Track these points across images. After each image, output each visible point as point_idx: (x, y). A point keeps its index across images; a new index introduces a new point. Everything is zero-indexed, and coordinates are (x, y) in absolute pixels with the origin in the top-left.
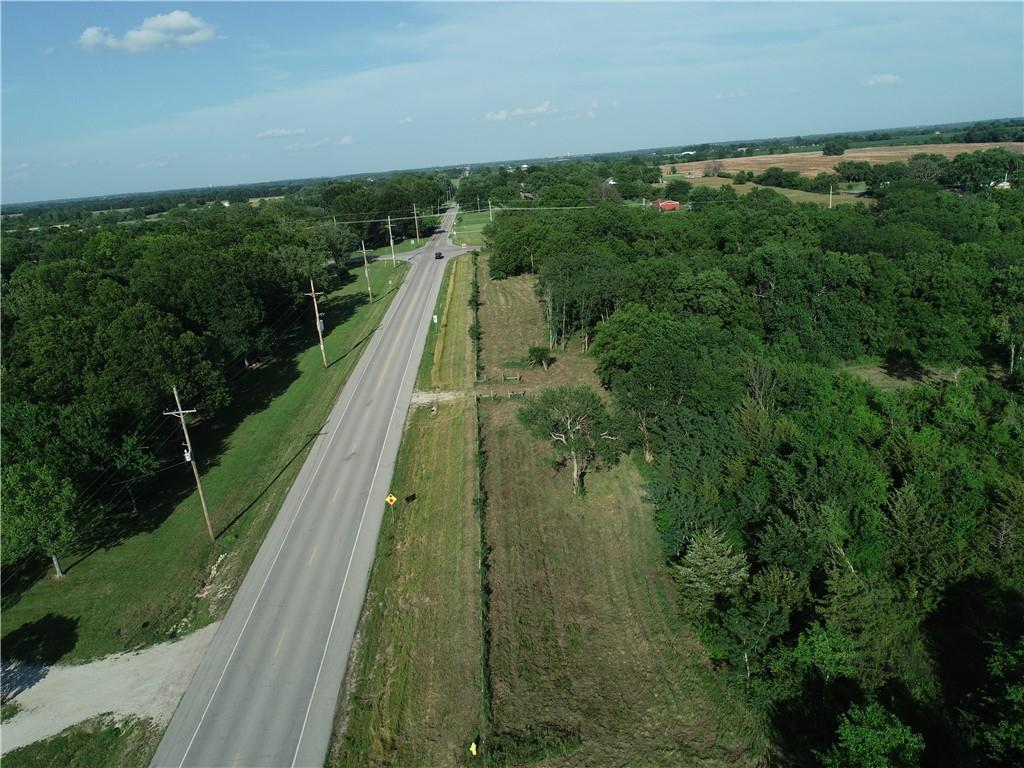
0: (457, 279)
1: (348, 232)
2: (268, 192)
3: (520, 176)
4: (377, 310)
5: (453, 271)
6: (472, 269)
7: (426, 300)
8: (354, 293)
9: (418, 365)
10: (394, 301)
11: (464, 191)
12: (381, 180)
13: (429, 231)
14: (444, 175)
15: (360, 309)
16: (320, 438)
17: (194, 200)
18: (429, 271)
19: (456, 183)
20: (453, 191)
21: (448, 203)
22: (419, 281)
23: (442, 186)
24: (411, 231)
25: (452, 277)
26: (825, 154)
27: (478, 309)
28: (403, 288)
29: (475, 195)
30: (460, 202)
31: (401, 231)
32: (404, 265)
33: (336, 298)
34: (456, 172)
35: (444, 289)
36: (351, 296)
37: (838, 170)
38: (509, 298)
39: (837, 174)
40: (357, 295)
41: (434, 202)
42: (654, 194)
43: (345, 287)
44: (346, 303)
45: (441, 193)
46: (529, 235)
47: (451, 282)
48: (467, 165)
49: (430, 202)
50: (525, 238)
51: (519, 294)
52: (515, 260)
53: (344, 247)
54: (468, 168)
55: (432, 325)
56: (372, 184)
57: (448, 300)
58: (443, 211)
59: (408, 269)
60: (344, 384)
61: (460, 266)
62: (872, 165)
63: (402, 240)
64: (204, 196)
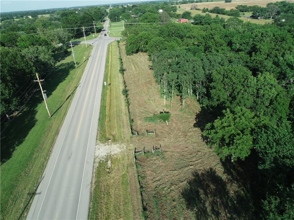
0: (112, 55)
1: (67, 33)
2: (45, 13)
3: (129, 8)
4: (79, 72)
5: (110, 51)
6: (118, 49)
7: (100, 67)
8: (70, 62)
9: (98, 118)
10: (87, 67)
11: (111, 14)
12: (83, 9)
13: (99, 31)
14: (104, 8)
15: (71, 72)
16: (36, 197)
17: (19, 15)
18: (101, 50)
19: (108, 11)
20: (107, 14)
21: (105, 18)
22: (96, 55)
23: (103, 12)
24: (93, 31)
25: (110, 53)
26: (225, 2)
27: (123, 73)
28: (90, 59)
29: (115, 16)
30: (110, 18)
31: (89, 30)
32: (90, 46)
33: (62, 65)
34: (107, 6)
35: (107, 62)
36: (68, 64)
37: (237, 8)
38: (136, 66)
39: (237, 9)
40: (71, 63)
41: (100, 18)
42: (177, 16)
43: (66, 58)
44: (66, 68)
45: (103, 15)
46: (142, 37)
47: (110, 57)
48: (110, 4)
49: (99, 18)
50: (140, 38)
51: (139, 63)
52: (136, 47)
53: (66, 40)
54: (111, 5)
55: (104, 86)
56: (80, 10)
57: (110, 67)
58: (104, 21)
59: (92, 48)
60: (58, 134)
61: (113, 47)
62: (248, 6)
63: (89, 34)
64: (24, 14)
